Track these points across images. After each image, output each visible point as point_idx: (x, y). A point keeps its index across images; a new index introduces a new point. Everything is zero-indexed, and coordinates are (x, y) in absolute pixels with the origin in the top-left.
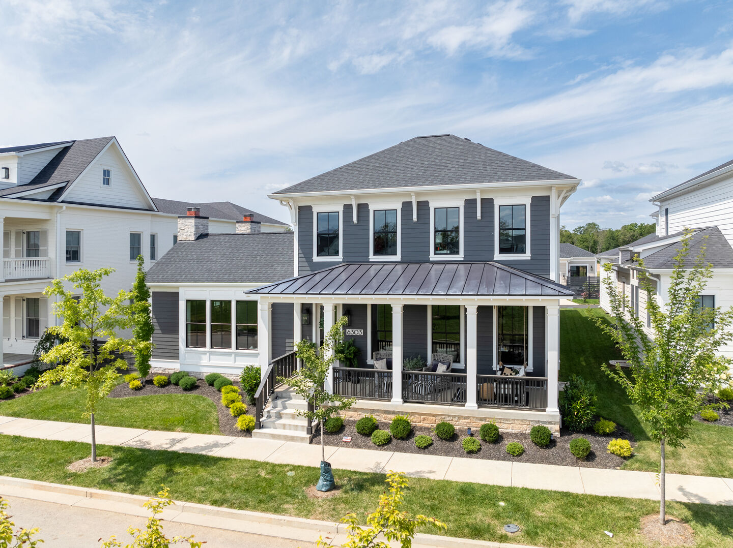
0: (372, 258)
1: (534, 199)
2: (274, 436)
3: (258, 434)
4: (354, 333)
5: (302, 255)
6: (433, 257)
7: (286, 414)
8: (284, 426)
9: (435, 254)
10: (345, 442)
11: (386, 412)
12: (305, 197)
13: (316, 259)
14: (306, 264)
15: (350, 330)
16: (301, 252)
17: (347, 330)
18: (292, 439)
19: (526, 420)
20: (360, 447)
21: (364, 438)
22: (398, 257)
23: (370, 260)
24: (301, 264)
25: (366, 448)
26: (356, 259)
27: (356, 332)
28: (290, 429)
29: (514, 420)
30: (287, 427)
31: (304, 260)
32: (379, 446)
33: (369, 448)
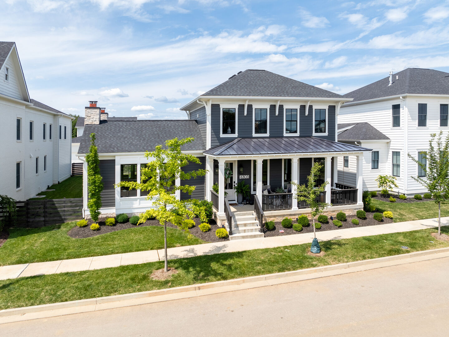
0: (254, 135)
1: (330, 106)
2: (243, 237)
3: (234, 238)
4: (244, 177)
5: (213, 133)
6: (285, 134)
7: (241, 224)
8: (245, 231)
9: (286, 133)
10: (282, 233)
11: (291, 215)
12: (216, 99)
13: (222, 135)
14: (216, 139)
15: (242, 176)
16: (213, 131)
17: (240, 176)
18: (255, 236)
19: (351, 209)
20: (290, 234)
21: (289, 229)
22: (268, 135)
23: (253, 136)
24: (213, 139)
25: (293, 234)
26: (245, 135)
27: (245, 177)
28: (248, 232)
29: (346, 210)
30: (246, 231)
31: (215, 136)
32: (299, 232)
33: (295, 233)
